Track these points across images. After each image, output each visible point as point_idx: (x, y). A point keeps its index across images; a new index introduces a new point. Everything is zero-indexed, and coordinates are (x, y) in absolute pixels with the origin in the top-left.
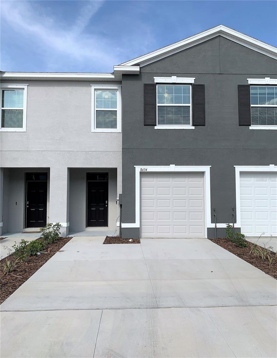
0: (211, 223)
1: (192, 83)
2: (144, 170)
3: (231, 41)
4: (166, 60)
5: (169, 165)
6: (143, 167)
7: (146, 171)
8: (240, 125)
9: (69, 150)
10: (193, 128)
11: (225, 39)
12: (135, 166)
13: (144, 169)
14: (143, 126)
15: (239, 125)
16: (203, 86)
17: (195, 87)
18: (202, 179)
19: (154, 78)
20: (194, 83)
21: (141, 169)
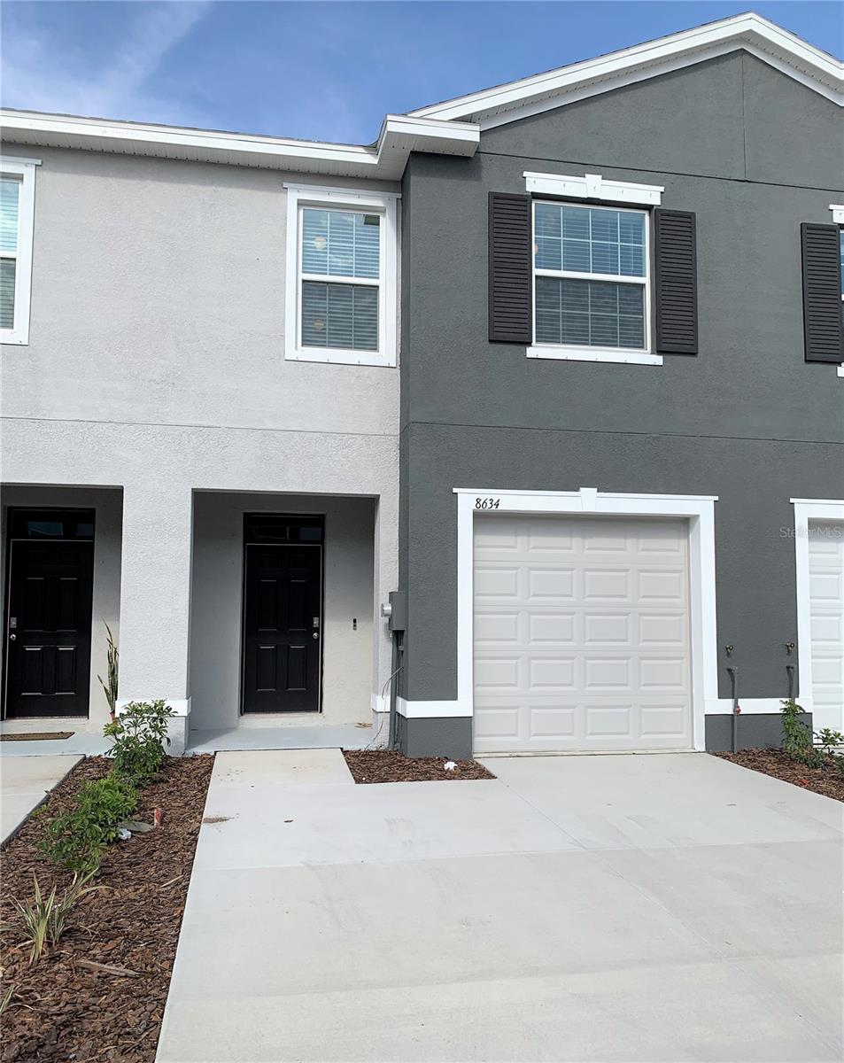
0: (719, 698)
1: (652, 206)
2: (489, 505)
3: (777, 75)
4: (566, 114)
5: (577, 490)
6: (487, 494)
7: (494, 507)
8: (808, 359)
9: (199, 422)
10: (658, 360)
11: (761, 65)
12: (455, 490)
13: (488, 502)
14: (487, 343)
15: (807, 361)
16: (688, 219)
17: (664, 218)
18: (683, 542)
19: (526, 174)
20: (659, 204)
21: (478, 501)
